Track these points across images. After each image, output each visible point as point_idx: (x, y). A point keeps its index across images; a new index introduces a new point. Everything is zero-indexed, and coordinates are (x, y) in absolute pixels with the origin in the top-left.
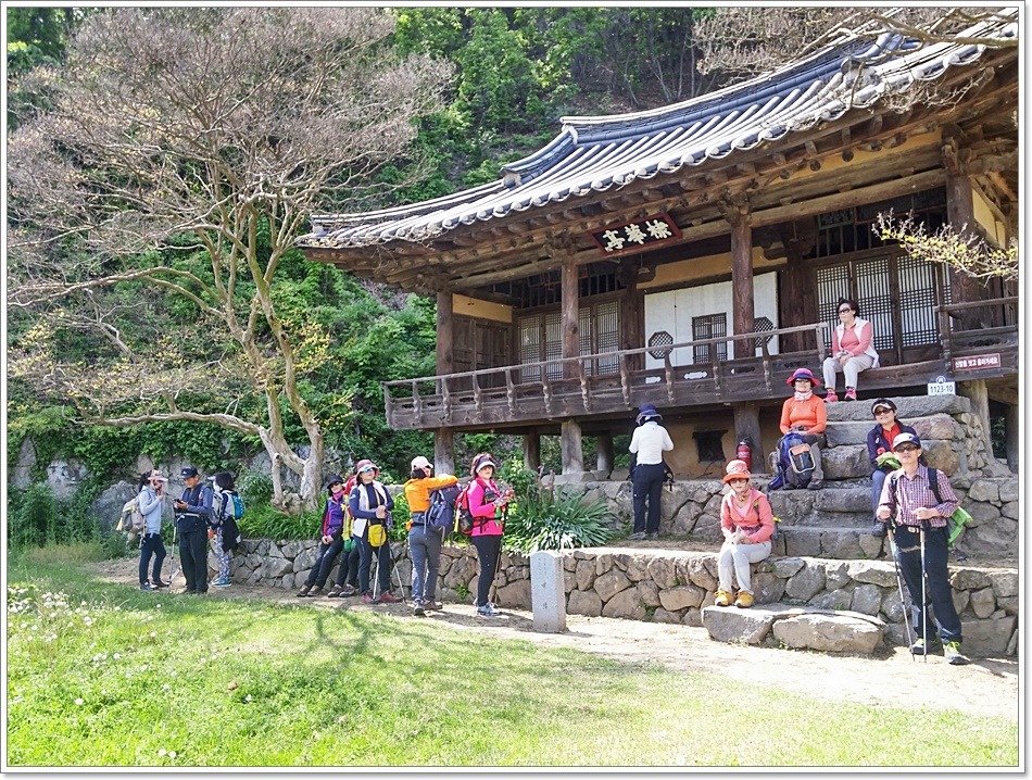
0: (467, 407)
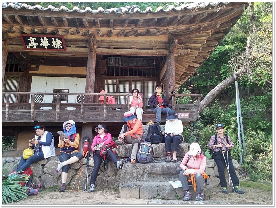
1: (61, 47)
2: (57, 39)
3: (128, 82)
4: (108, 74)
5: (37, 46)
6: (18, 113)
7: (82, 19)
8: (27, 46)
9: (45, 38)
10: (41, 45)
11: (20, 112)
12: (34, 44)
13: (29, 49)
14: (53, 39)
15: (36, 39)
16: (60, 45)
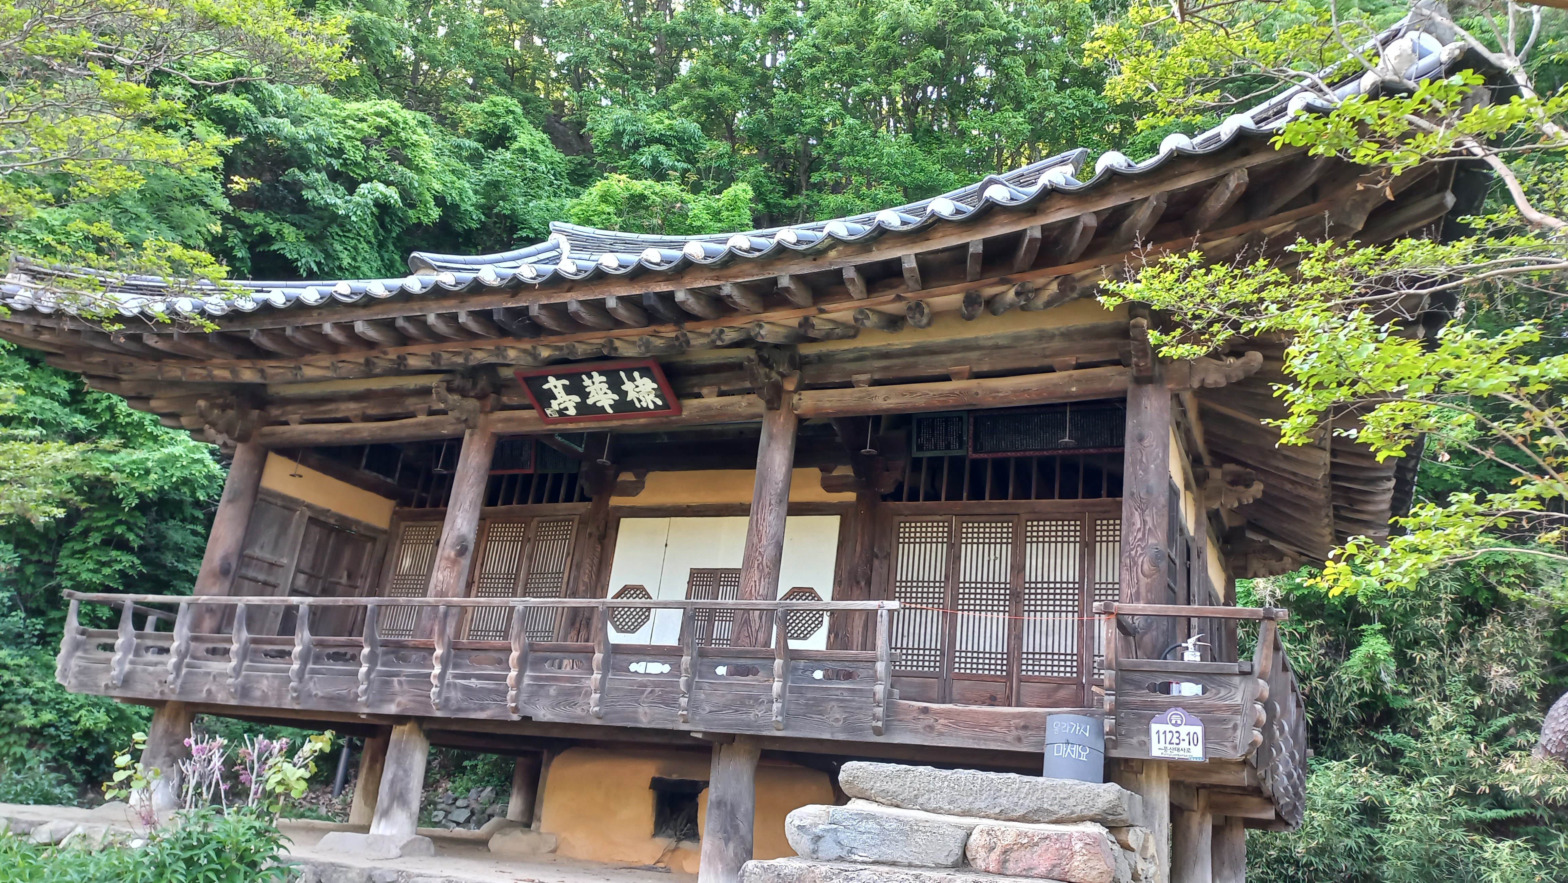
0: (216, 666)
1: (660, 403)
2: (636, 374)
3: (1005, 529)
4: (913, 496)
5: (578, 406)
6: (473, 683)
7: (671, 294)
8: (548, 412)
9: (595, 374)
10: (590, 401)
11: (479, 677)
12: (566, 402)
13: (555, 421)
14: (622, 374)
15: (567, 382)
16: (652, 396)
